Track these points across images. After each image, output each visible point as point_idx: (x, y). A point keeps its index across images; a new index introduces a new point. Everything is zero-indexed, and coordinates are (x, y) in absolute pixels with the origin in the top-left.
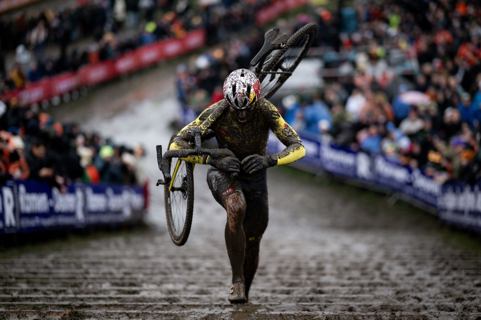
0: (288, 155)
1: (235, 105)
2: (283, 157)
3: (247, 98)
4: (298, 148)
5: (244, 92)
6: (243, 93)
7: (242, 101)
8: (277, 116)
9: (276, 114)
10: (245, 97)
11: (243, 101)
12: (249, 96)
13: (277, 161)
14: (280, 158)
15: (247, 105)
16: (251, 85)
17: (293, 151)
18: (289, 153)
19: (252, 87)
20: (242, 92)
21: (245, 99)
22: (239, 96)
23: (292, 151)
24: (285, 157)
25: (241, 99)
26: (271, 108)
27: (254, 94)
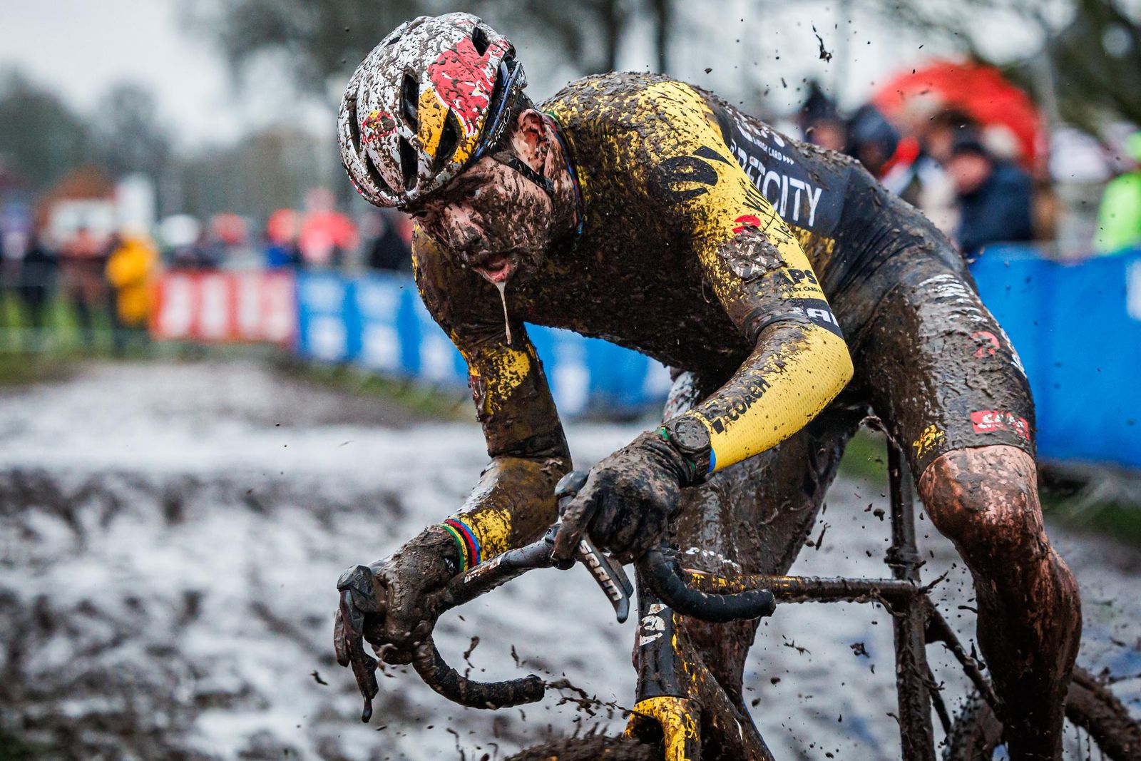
0: (760, 395)
1: (376, 190)
2: (736, 418)
3: (407, 132)
4: (802, 345)
5: (387, 109)
6: (383, 117)
7: (387, 156)
8: (697, 179)
9: (690, 170)
10: (393, 135)
11: (396, 156)
12: (414, 124)
13: (707, 451)
14: (719, 427)
15: (422, 168)
16: (422, 69)
17: (781, 366)
18: (761, 383)
19: (425, 75)
20: (375, 113)
21: (403, 142)
22: (371, 135)
23: (774, 367)
24: (743, 411)
25: (381, 149)
26: (657, 150)
27: (436, 106)
